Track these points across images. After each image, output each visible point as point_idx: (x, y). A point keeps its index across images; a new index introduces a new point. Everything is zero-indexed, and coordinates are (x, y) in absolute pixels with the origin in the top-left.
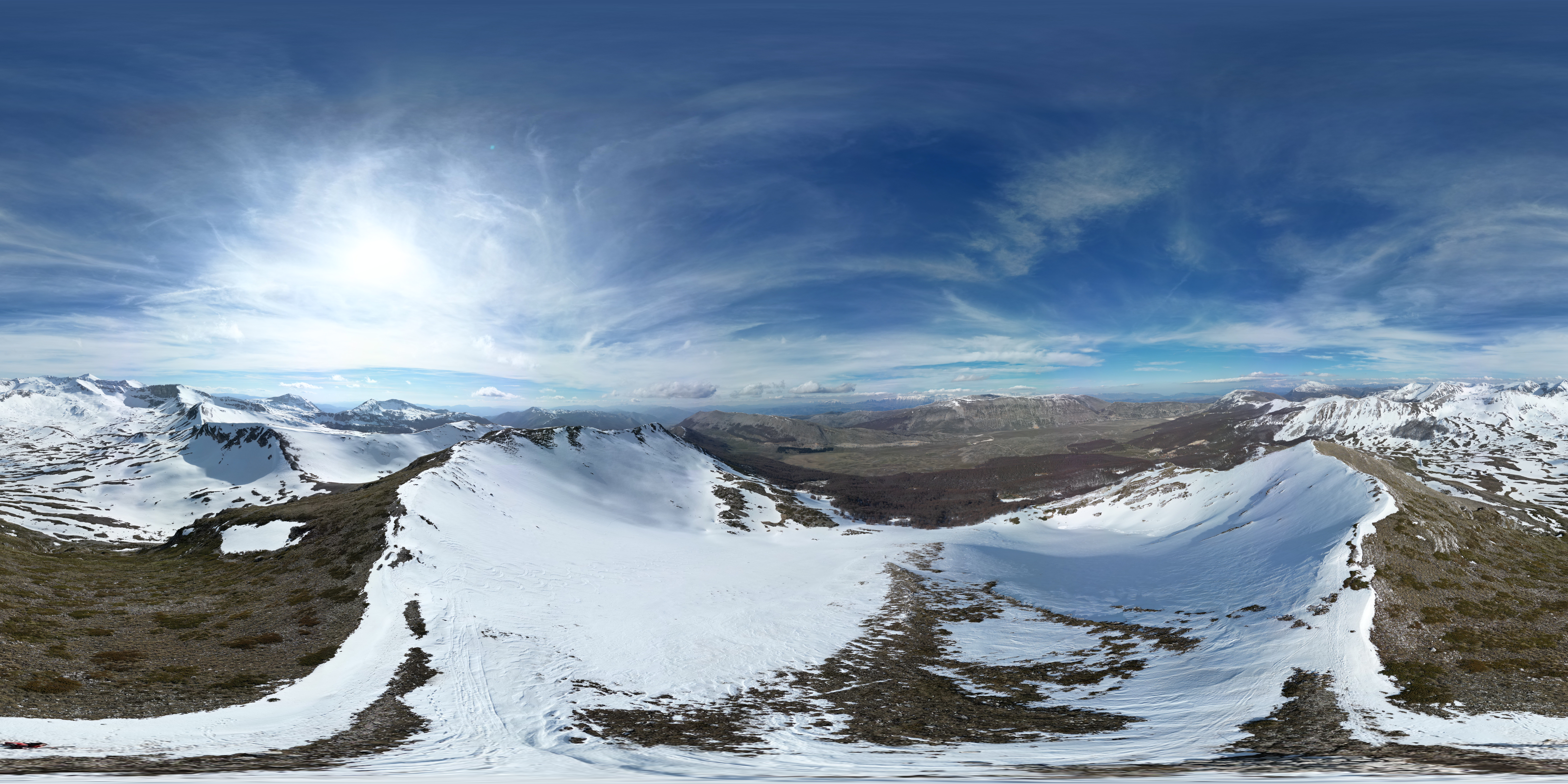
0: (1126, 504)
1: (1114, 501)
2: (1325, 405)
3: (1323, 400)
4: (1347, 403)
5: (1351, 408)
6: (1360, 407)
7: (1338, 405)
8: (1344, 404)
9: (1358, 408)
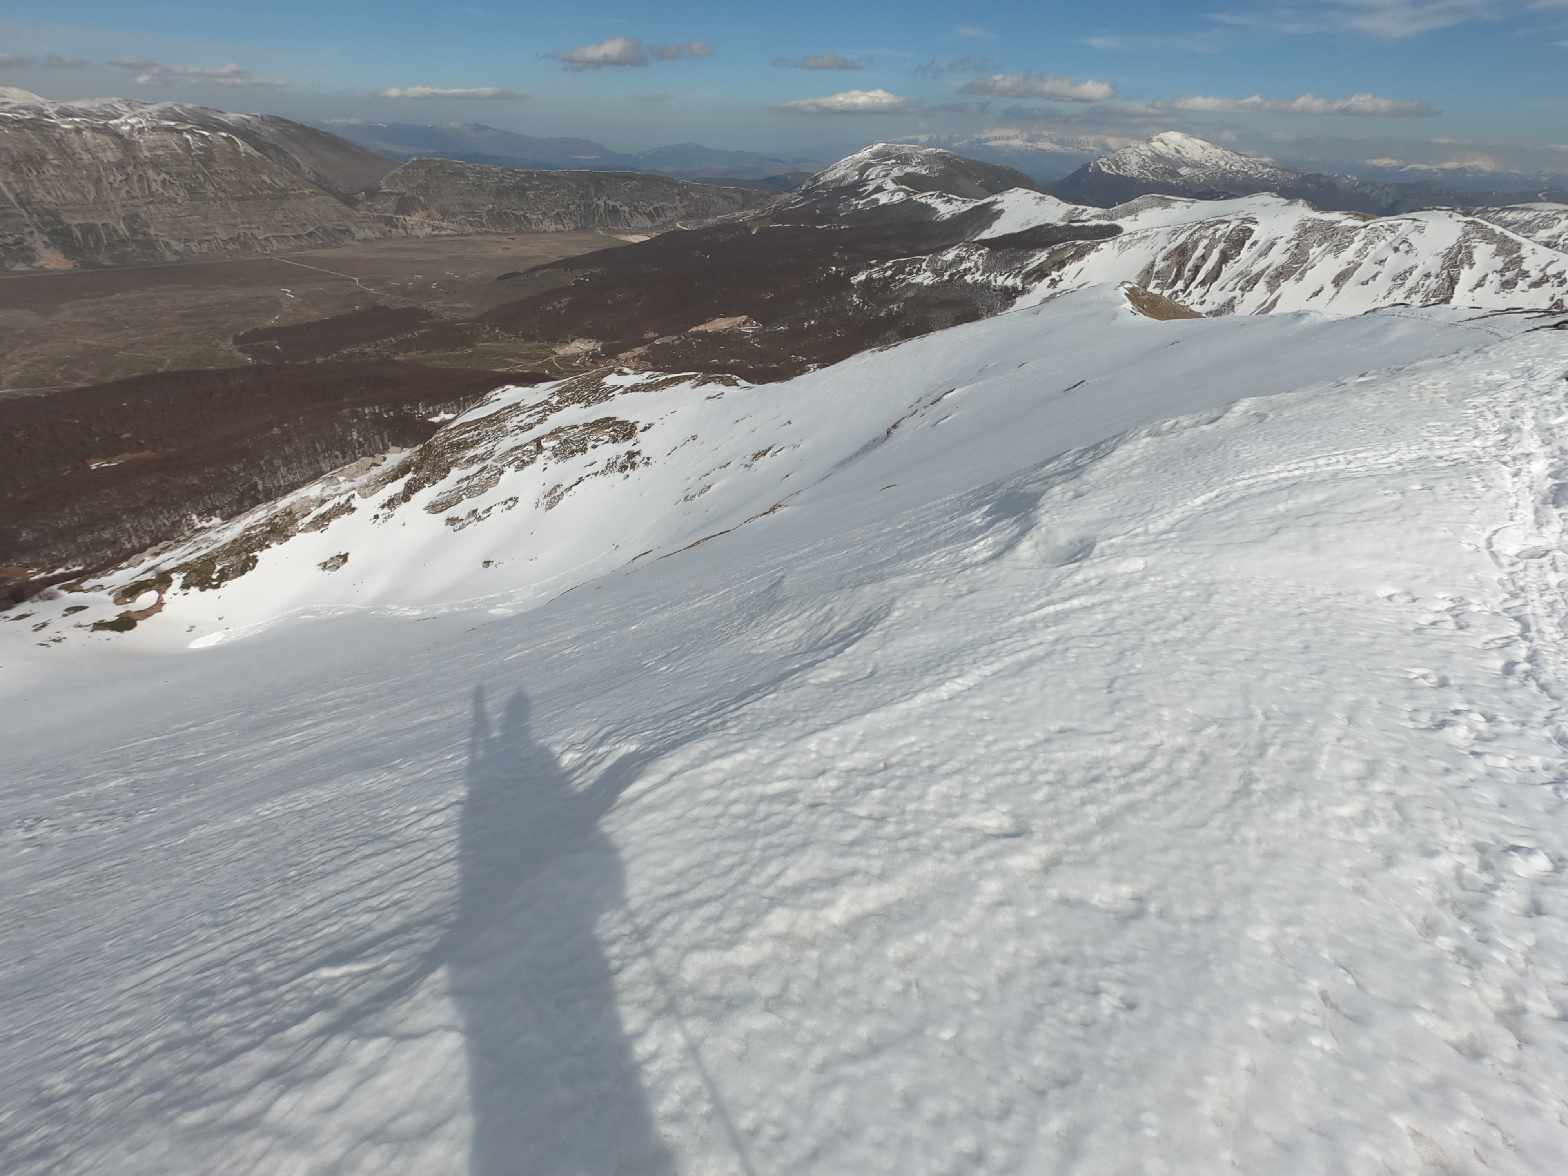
0: (434, 508)
1: (391, 503)
2: (1203, 225)
3: (1205, 209)
4: (1305, 230)
5: (1315, 251)
6: (1360, 253)
7: (1261, 233)
8: (1291, 233)
9: (1349, 254)
